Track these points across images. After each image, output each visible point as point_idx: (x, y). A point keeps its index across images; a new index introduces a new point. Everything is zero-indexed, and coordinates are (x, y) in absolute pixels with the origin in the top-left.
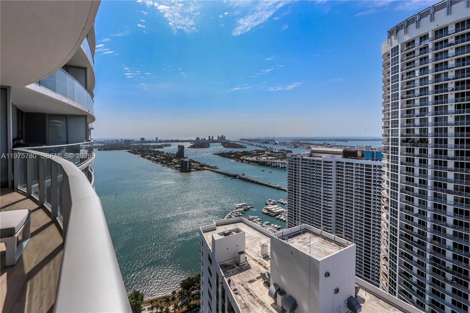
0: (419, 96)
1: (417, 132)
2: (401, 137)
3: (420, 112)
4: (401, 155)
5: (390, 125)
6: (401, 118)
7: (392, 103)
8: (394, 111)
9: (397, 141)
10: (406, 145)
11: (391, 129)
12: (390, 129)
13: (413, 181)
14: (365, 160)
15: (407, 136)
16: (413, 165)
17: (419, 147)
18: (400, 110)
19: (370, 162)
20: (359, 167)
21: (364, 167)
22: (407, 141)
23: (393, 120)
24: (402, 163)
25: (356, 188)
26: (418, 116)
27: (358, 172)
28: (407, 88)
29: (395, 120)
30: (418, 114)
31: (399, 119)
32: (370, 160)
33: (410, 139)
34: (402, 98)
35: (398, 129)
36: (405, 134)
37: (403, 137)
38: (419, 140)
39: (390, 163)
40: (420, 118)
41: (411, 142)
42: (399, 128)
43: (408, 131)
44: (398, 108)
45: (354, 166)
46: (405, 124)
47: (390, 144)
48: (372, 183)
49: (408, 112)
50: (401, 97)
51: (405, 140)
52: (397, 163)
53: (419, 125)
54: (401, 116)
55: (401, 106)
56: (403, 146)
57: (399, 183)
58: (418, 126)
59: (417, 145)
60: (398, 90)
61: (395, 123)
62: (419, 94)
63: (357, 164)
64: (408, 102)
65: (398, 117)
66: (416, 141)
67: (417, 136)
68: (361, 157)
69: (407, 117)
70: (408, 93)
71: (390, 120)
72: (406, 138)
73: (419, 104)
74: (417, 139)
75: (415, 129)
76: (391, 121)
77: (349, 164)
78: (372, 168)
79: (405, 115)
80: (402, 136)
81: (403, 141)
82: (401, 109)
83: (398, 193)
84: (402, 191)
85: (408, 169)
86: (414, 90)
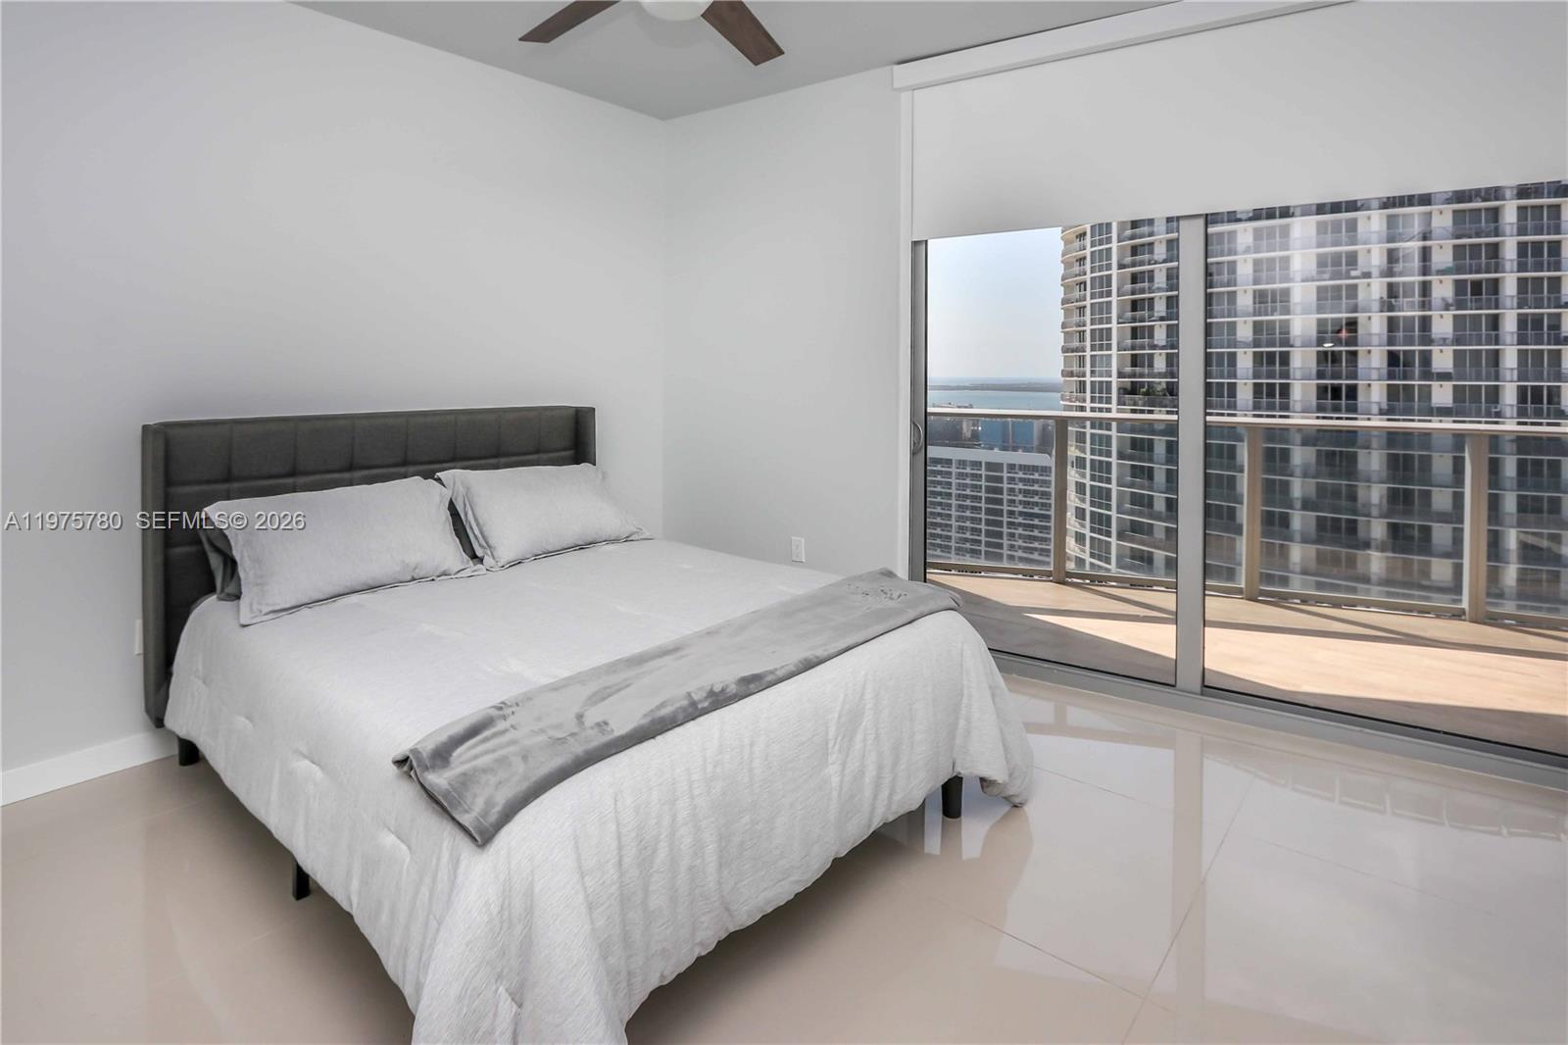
0: (1165, 261)
1: (1160, 364)
2: (1119, 377)
3: (1167, 308)
4: (1118, 432)
5: (1088, 343)
6: (1119, 323)
7: (1092, 278)
8: (1100, 303)
9: (1109, 391)
10: (1132, 402)
11: (1091, 356)
12: (1088, 353)
13: (1151, 505)
14: (983, 448)
15: (1134, 375)
16: (1151, 460)
17: (1166, 406)
18: (1114, 299)
19: (997, 455)
20: (968, 470)
21: (983, 472)
22: (1133, 390)
23: (1095, 330)
24: (1121, 456)
25: (961, 539)
26: (1162, 319)
27: (965, 486)
28: (1132, 237)
29: (1102, 329)
30: (1164, 314)
31: (1114, 325)
32: (996, 450)
33: (1142, 384)
34: (1121, 266)
35: (1110, 355)
36: (1128, 369)
37: (1125, 378)
38: (1164, 386)
39: (1088, 457)
40: (1168, 326)
41: (1147, 394)
42: (1114, 351)
43: (1135, 361)
44: (1109, 294)
45: (954, 470)
46: (1129, 342)
47: (1088, 399)
48: (1005, 519)
49: (1135, 305)
50: (1118, 261)
51: (1129, 386)
52: (1109, 454)
53: (1164, 343)
54: (1119, 317)
55: (1118, 289)
56: (1125, 405)
57: (1113, 513)
58: (1163, 348)
59: (1161, 402)
60: (1109, 240)
61: (1102, 338)
62: (1164, 257)
63: (962, 463)
64: (1135, 278)
65: (1109, 321)
66: (1159, 389)
67: (1160, 375)
68: (970, 440)
69: (1134, 320)
70: (1135, 250)
71: (1088, 328)
72: (1132, 382)
73: (1164, 286)
74: (1160, 383)
75: (1155, 356)
76: (1092, 330)
77: (939, 463)
78: (1005, 475)
79: (1129, 314)
80: (1121, 375)
81: (1124, 391)
82: (1118, 296)
83: (1110, 543)
84: (1121, 536)
85: (1136, 471)
86: (1151, 244)
